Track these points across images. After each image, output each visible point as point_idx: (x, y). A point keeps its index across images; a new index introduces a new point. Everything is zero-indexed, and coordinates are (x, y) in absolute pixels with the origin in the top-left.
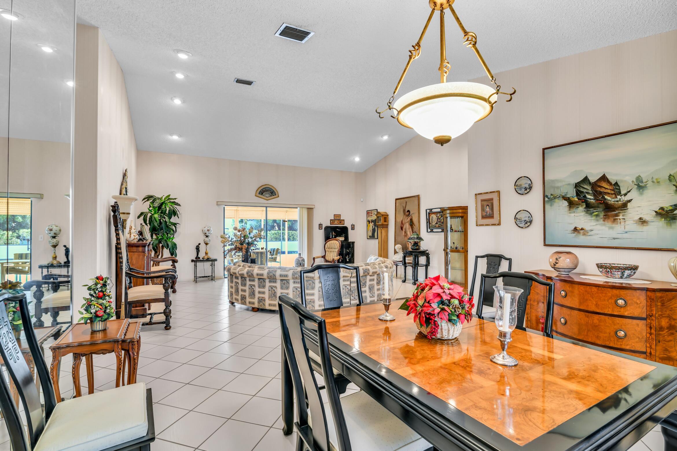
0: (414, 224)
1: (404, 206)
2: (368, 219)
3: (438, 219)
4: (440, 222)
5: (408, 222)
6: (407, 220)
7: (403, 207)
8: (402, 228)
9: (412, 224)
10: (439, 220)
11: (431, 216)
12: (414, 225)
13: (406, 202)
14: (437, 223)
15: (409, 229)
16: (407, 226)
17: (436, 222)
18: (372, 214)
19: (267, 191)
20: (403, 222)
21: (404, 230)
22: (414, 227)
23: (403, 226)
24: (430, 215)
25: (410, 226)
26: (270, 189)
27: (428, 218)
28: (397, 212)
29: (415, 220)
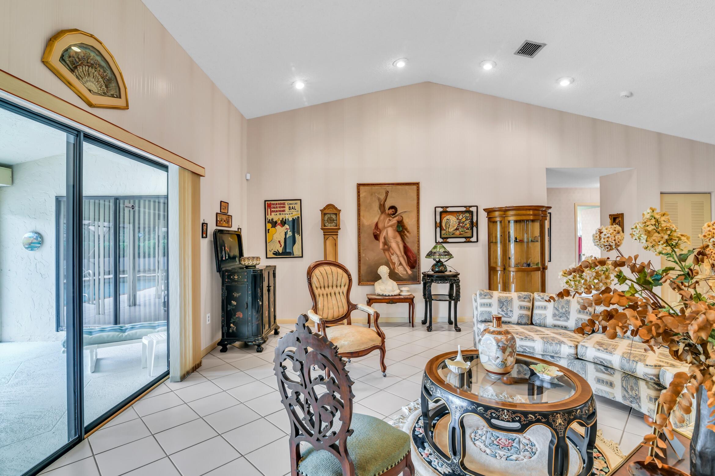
0: (406, 229)
1: (382, 197)
2: (269, 217)
3: (459, 223)
4: (463, 227)
5: (391, 226)
6: (388, 223)
7: (379, 199)
8: (377, 237)
9: (401, 228)
10: (461, 225)
11: (445, 218)
12: (408, 232)
13: (387, 193)
14: (457, 229)
15: (395, 238)
16: (390, 233)
17: (455, 228)
18: (284, 207)
19: (92, 66)
20: (380, 226)
21: (382, 240)
22: (408, 234)
23: (380, 232)
24: (443, 216)
25: (397, 234)
26: (103, 64)
27: (438, 221)
28: (362, 208)
29: (409, 222)
